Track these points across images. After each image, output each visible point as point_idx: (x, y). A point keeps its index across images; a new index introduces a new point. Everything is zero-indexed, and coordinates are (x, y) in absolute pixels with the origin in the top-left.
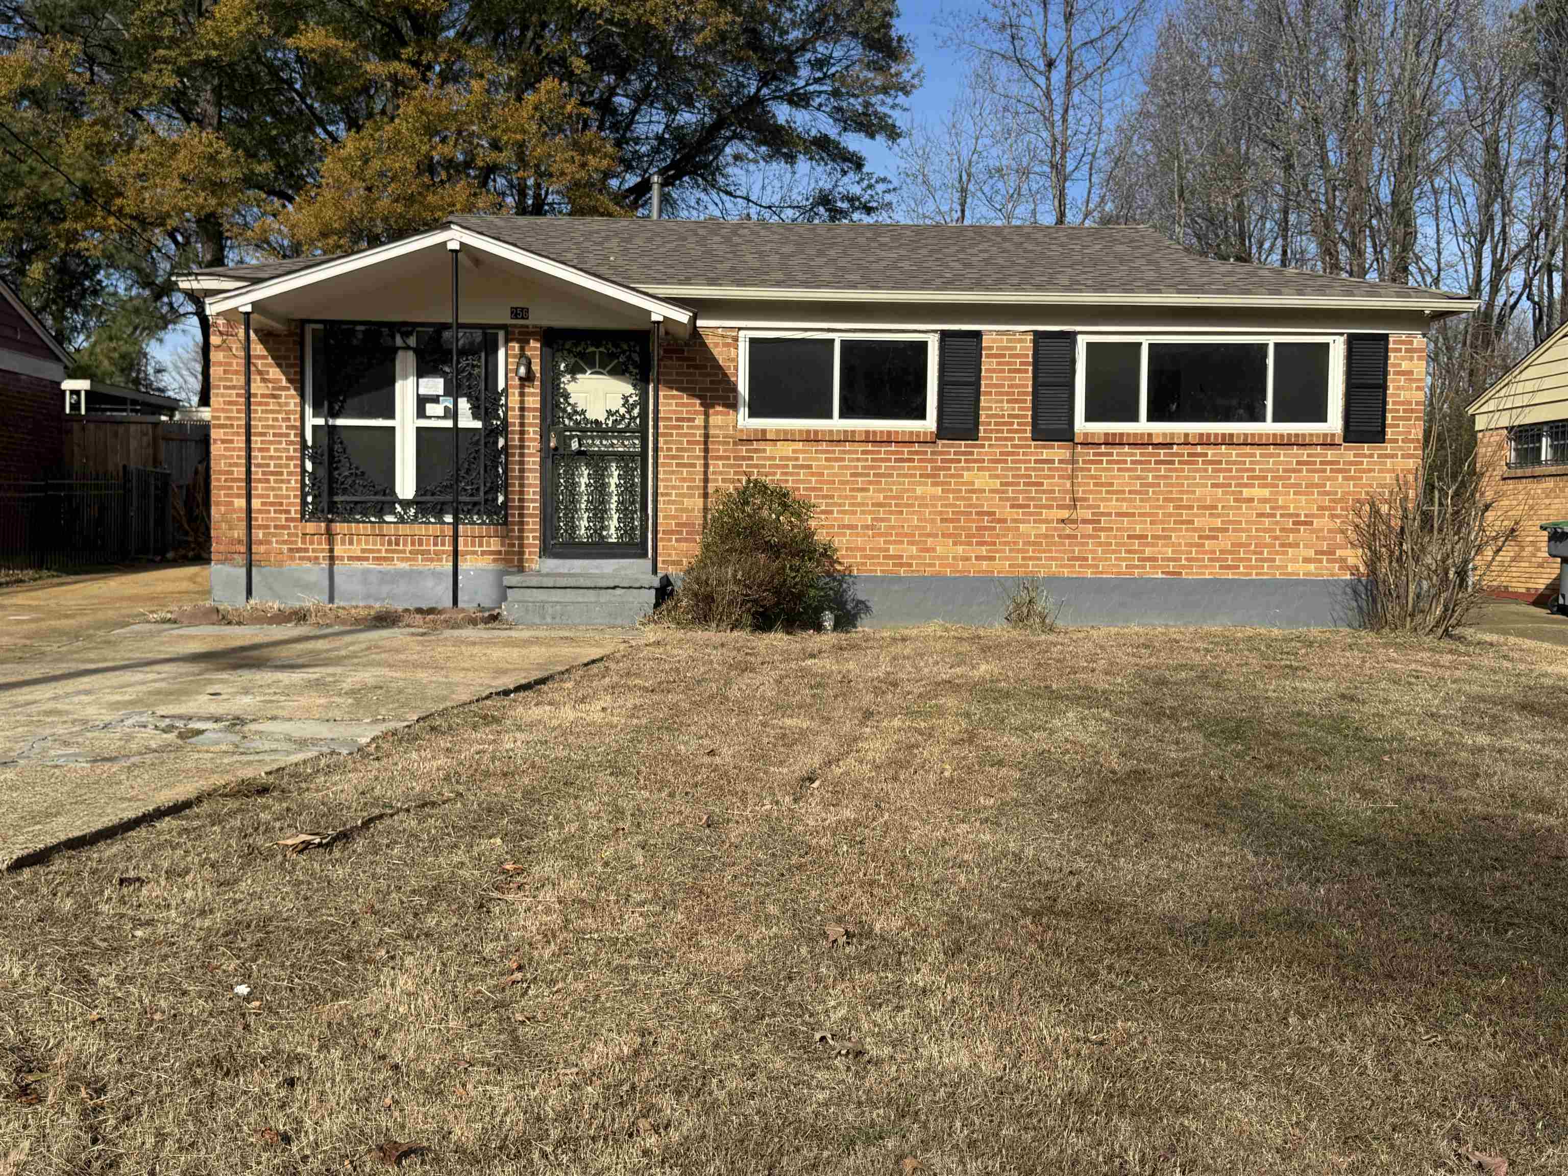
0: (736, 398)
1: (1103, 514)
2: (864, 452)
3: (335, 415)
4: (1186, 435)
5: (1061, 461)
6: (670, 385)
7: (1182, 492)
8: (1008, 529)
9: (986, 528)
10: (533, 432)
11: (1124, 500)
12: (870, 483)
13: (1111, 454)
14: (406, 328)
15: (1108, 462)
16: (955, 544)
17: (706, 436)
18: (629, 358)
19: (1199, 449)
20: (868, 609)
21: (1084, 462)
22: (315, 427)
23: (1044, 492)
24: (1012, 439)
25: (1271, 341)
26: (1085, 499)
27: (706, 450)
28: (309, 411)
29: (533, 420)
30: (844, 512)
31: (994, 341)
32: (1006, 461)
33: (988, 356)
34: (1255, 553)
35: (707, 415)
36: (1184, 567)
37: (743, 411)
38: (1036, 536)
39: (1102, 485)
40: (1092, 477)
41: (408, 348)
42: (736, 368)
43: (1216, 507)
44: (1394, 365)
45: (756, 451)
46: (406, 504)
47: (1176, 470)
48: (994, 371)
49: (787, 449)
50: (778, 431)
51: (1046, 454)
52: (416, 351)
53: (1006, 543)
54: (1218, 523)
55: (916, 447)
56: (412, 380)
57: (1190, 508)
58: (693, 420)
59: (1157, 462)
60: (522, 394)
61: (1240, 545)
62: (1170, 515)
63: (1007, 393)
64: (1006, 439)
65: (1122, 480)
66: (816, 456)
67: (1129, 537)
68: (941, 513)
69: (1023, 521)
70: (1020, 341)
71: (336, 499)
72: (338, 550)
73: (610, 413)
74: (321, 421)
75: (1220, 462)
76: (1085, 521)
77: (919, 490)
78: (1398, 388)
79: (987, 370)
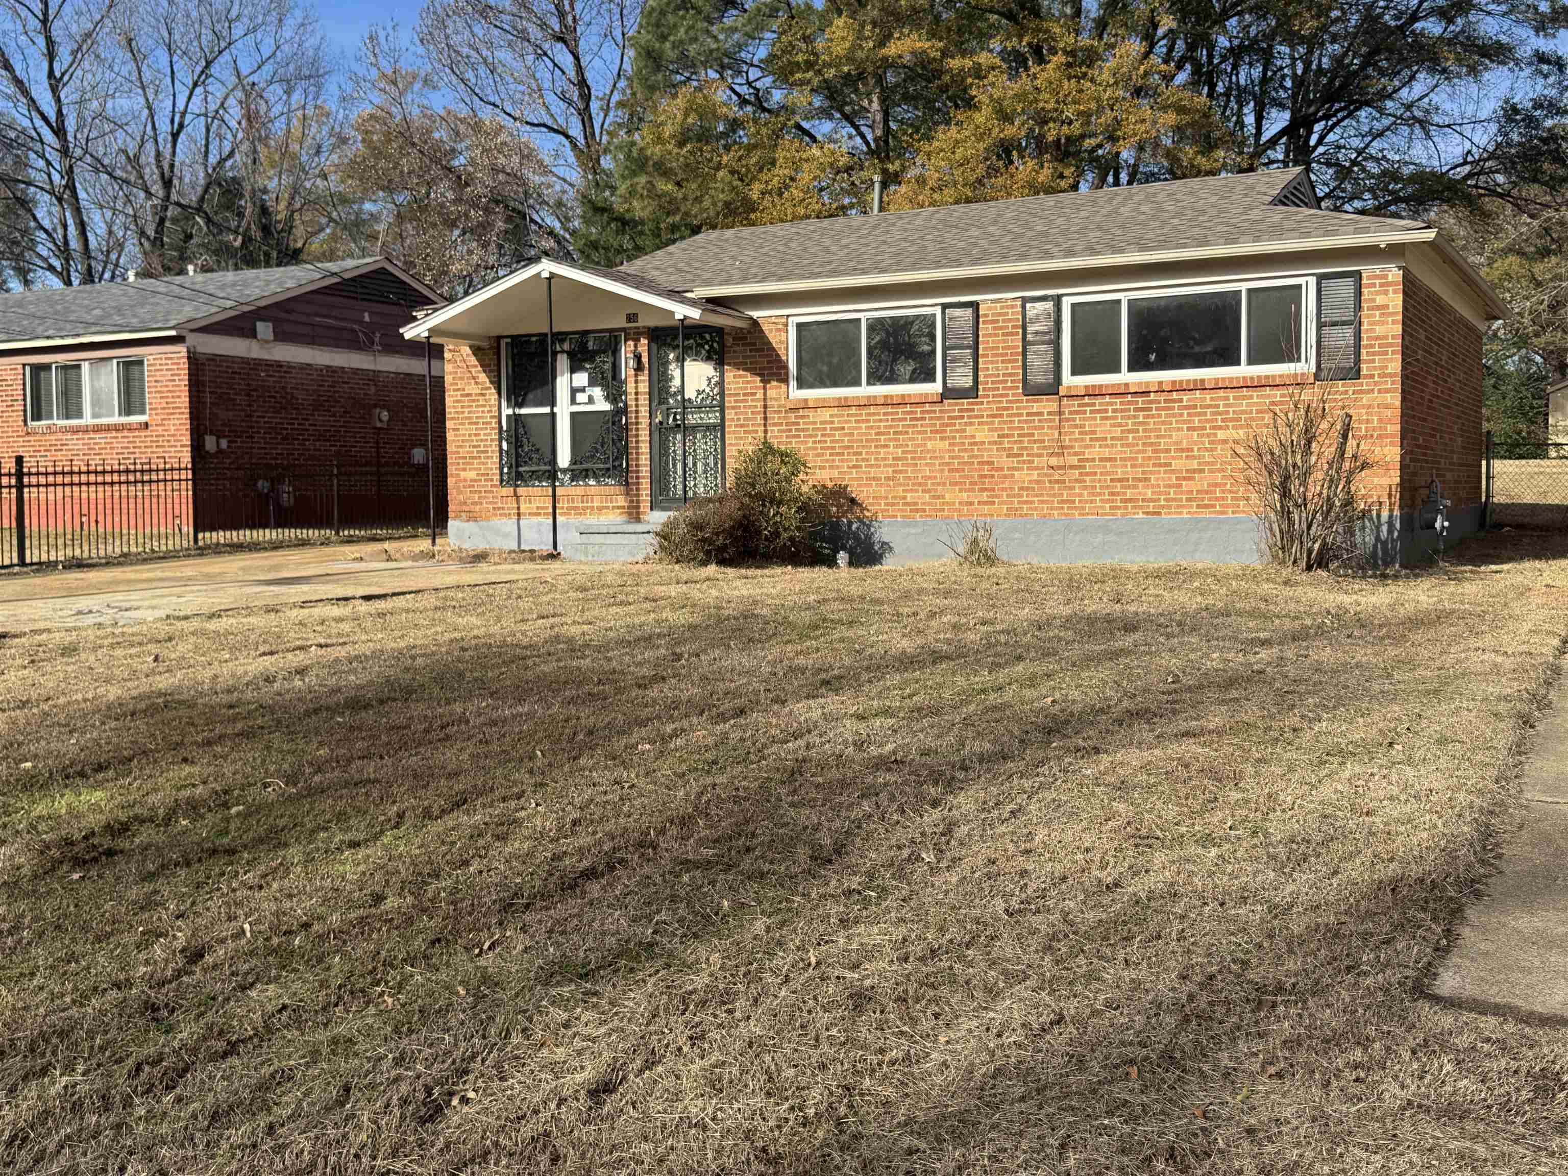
0: (787, 374)
1: (1087, 460)
2: (885, 414)
3: (521, 406)
4: (1160, 383)
5: (1049, 413)
6: (738, 366)
7: (1158, 437)
8: (1005, 476)
9: (985, 476)
10: (644, 411)
11: (1107, 446)
12: (890, 440)
13: (1094, 404)
14: (560, 337)
15: (1092, 412)
16: (960, 491)
17: (765, 407)
18: (711, 347)
19: (1175, 395)
20: (891, 549)
21: (1070, 413)
22: (508, 416)
23: (1035, 442)
24: (1007, 395)
25: (1244, 287)
26: (1072, 447)
27: (765, 419)
28: (504, 403)
29: (644, 400)
30: (871, 466)
31: (990, 309)
32: (1001, 416)
33: (984, 322)
34: (1231, 492)
35: (765, 388)
36: (1163, 507)
37: (793, 384)
38: (1030, 482)
39: (1086, 433)
40: (1076, 426)
41: (563, 352)
42: (787, 349)
43: (1192, 450)
44: (1368, 301)
45: (802, 417)
46: (564, 471)
47: (1153, 416)
48: (990, 335)
49: (826, 414)
50: (817, 400)
51: (1035, 407)
52: (568, 353)
53: (1003, 489)
54: (1195, 465)
55: (927, 407)
56: (566, 376)
57: (1168, 451)
58: (754, 394)
59: (1136, 410)
60: (636, 382)
61: (1217, 485)
62: (1150, 458)
63: (1002, 355)
64: (1001, 395)
65: (1103, 428)
66: (849, 420)
67: (1112, 480)
68: (948, 464)
69: (1018, 469)
70: (1012, 307)
71: (521, 469)
72: (523, 507)
73: (699, 393)
74: (510, 412)
75: (1195, 407)
76: (1072, 467)
77: (929, 445)
78: (1374, 323)
79: (984, 336)
